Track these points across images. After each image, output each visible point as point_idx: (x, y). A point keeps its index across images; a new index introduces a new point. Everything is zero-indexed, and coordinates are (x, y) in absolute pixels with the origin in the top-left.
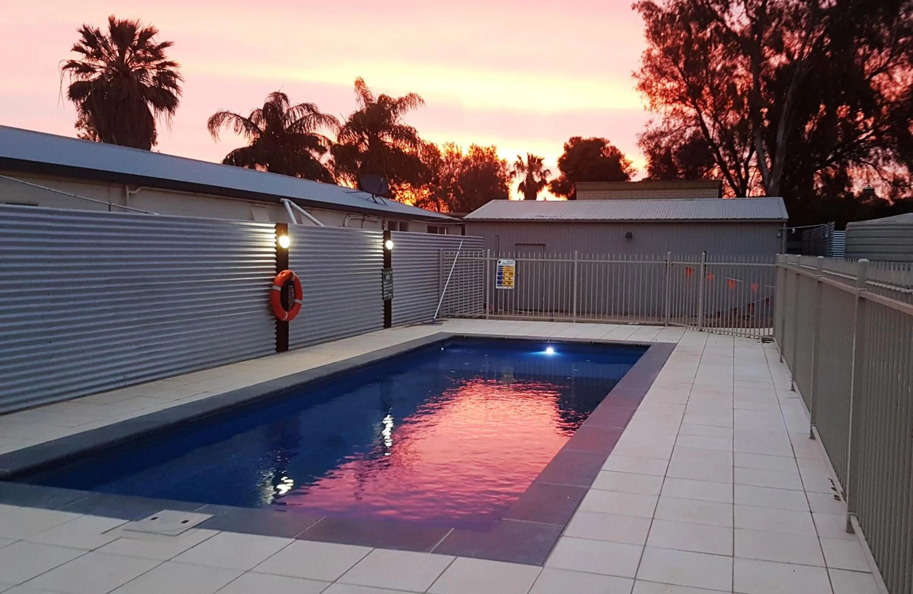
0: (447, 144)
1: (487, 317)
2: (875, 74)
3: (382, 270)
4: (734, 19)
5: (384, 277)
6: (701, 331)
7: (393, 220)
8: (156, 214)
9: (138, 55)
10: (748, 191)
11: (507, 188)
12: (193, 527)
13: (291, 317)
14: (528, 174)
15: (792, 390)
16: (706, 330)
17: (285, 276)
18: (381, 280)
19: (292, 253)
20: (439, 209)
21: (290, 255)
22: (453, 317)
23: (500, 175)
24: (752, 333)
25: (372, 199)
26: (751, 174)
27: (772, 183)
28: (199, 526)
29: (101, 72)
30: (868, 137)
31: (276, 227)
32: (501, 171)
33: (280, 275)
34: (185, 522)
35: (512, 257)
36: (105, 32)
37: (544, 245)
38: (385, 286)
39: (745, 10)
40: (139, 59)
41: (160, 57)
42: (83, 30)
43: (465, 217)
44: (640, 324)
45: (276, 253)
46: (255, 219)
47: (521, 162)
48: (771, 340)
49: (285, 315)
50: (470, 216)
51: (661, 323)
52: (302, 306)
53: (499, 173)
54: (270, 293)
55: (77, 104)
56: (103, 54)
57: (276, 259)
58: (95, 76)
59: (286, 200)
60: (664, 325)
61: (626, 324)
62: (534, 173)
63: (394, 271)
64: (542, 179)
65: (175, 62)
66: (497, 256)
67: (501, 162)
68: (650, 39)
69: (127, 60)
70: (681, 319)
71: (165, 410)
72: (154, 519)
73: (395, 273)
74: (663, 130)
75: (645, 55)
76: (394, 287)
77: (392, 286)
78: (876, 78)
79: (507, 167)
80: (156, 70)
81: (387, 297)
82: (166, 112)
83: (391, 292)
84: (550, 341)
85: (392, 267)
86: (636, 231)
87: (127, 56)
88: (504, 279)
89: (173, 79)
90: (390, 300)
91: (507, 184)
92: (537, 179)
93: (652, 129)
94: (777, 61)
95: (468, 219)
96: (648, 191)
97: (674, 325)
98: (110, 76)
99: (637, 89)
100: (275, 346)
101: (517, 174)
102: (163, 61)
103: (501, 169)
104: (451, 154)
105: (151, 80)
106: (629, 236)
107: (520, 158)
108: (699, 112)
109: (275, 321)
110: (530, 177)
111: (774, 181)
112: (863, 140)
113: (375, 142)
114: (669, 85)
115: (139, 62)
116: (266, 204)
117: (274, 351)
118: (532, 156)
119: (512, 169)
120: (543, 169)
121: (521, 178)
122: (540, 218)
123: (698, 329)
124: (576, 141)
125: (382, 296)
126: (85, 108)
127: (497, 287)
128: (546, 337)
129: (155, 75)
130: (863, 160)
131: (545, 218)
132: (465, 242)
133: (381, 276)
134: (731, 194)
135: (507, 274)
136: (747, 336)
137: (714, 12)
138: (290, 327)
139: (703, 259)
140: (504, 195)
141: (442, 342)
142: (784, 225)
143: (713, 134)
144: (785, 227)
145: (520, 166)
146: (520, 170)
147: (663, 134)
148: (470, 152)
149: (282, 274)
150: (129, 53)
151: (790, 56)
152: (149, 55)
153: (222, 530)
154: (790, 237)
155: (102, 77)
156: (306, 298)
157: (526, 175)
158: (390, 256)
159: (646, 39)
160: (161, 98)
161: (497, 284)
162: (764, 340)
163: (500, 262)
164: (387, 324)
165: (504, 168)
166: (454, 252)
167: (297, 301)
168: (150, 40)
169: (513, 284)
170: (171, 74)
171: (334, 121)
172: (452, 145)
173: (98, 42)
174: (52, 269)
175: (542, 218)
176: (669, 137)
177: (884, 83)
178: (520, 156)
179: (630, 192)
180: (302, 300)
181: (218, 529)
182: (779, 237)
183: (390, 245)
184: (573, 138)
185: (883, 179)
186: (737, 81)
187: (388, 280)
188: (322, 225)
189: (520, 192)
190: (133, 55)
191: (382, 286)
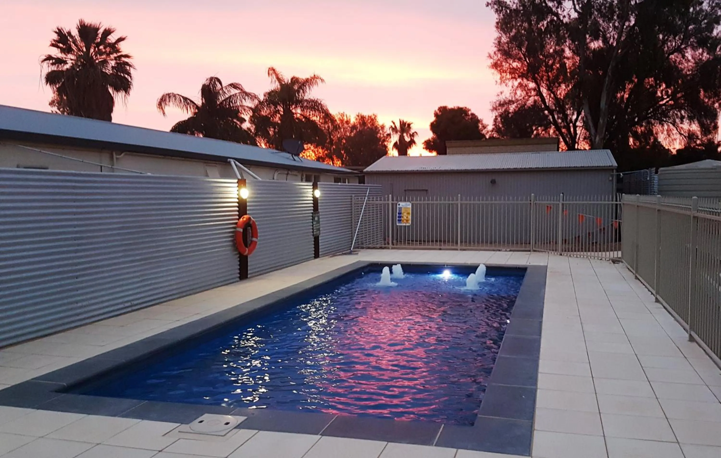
0: (339, 113)
1: (390, 248)
2: (672, 53)
3: (312, 213)
4: (565, 13)
5: (313, 219)
6: (561, 255)
7: (308, 173)
8: (149, 174)
9: (101, 49)
10: (576, 145)
11: (386, 147)
12: (235, 428)
13: (250, 252)
14: (400, 136)
15: (656, 302)
16: (565, 255)
17: (245, 221)
18: (311, 221)
19: (250, 202)
20: (333, 164)
21: (248, 204)
22: (363, 248)
23: (380, 137)
24: (604, 256)
25: (291, 157)
26: (578, 132)
27: (597, 139)
28: (239, 427)
29: (72, 63)
30: (667, 102)
31: (238, 182)
32: (381, 134)
33: (241, 220)
34: (227, 424)
35: (408, 201)
36: (75, 33)
37: (427, 190)
38: (314, 226)
39: (573, 7)
40: (101, 53)
41: (118, 51)
42: (57, 31)
43: (365, 170)
44: (510, 251)
45: (238, 203)
46: (209, 175)
47: (395, 126)
48: (619, 261)
49: (246, 250)
50: (369, 169)
51: (526, 249)
52: (258, 243)
53: (379, 135)
54: (235, 233)
55: (53, 88)
56: (73, 50)
57: (238, 207)
58: (67, 66)
59: (232, 160)
60: (530, 251)
61: (499, 251)
62: (405, 134)
63: (320, 214)
64: (411, 139)
65: (130, 55)
66: (397, 200)
67: (381, 127)
68: (499, 30)
69: (92, 54)
70: (544, 246)
71: (171, 329)
72: (201, 422)
73: (321, 215)
74: (511, 99)
75: (496, 42)
76: (321, 226)
77: (320, 225)
78: (672, 56)
79: (385, 131)
80: (115, 61)
81: (316, 234)
82: (122, 94)
83: (319, 230)
84: (447, 265)
85: (319, 210)
86: (498, 178)
87: (92, 50)
88: (403, 217)
89: (128, 68)
90: (318, 237)
91: (386, 143)
92: (407, 139)
93: (502, 98)
94: (595, 45)
95: (367, 171)
96: (502, 147)
97: (539, 251)
98: (79, 67)
99: (490, 67)
100: (239, 275)
101: (392, 136)
102: (119, 54)
103: (381, 132)
104: (342, 121)
105: (110, 68)
106: (493, 182)
107: (394, 123)
108: (538, 85)
109: (238, 256)
110: (402, 138)
111: (599, 137)
112: (664, 105)
113: (288, 114)
114: (515, 65)
115: (101, 55)
116: (216, 164)
117: (238, 279)
118: (403, 121)
119: (388, 132)
120: (412, 131)
121: (395, 138)
122: (423, 169)
123: (558, 254)
124: (443, 110)
125: (312, 234)
126: (60, 91)
127: (397, 224)
128: (443, 263)
129: (113, 65)
130: (665, 119)
131: (427, 169)
132: (371, 190)
133: (311, 218)
134: (564, 148)
135: (405, 214)
136: (599, 258)
137: (550, 9)
138: (249, 260)
139: (561, 199)
140: (384, 152)
141: (363, 269)
142: (614, 171)
143: (549, 101)
144: (615, 173)
145: (394, 129)
146: (394, 133)
147: (511, 102)
148: (356, 119)
149: (243, 219)
150: (93, 48)
151: (605, 40)
152: (108, 49)
153: (260, 429)
154: (619, 180)
155: (72, 67)
156: (260, 236)
157: (398, 136)
158: (318, 202)
159: (495, 29)
160: (119, 83)
161: (397, 222)
162: (615, 261)
163: (399, 205)
164: (317, 255)
165: (383, 131)
166: (363, 197)
167: (254, 239)
168: (109, 37)
169: (410, 222)
170: (127, 64)
171: (256, 98)
172: (343, 115)
173: (69, 40)
174: (77, 219)
175: (425, 169)
176: (515, 104)
177: (678, 60)
178: (395, 121)
179: (488, 148)
180: (257, 238)
181: (256, 429)
182: (610, 181)
183: (318, 193)
184: (441, 107)
185: (681, 134)
186: (566, 60)
187: (316, 221)
188: (260, 179)
189: (394, 150)
190: (97, 49)
191: (313, 226)
